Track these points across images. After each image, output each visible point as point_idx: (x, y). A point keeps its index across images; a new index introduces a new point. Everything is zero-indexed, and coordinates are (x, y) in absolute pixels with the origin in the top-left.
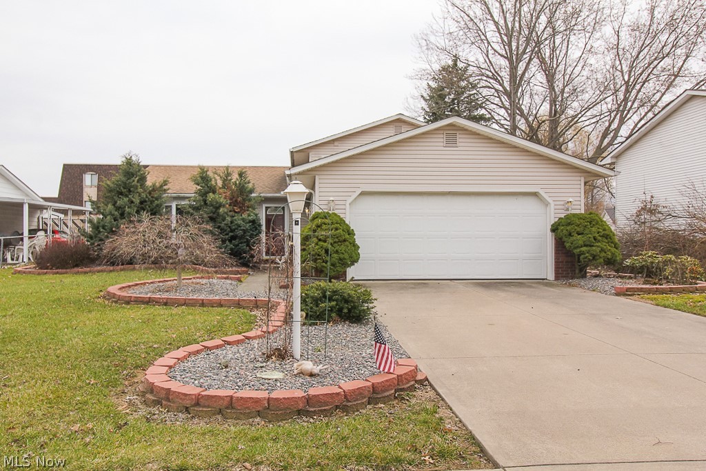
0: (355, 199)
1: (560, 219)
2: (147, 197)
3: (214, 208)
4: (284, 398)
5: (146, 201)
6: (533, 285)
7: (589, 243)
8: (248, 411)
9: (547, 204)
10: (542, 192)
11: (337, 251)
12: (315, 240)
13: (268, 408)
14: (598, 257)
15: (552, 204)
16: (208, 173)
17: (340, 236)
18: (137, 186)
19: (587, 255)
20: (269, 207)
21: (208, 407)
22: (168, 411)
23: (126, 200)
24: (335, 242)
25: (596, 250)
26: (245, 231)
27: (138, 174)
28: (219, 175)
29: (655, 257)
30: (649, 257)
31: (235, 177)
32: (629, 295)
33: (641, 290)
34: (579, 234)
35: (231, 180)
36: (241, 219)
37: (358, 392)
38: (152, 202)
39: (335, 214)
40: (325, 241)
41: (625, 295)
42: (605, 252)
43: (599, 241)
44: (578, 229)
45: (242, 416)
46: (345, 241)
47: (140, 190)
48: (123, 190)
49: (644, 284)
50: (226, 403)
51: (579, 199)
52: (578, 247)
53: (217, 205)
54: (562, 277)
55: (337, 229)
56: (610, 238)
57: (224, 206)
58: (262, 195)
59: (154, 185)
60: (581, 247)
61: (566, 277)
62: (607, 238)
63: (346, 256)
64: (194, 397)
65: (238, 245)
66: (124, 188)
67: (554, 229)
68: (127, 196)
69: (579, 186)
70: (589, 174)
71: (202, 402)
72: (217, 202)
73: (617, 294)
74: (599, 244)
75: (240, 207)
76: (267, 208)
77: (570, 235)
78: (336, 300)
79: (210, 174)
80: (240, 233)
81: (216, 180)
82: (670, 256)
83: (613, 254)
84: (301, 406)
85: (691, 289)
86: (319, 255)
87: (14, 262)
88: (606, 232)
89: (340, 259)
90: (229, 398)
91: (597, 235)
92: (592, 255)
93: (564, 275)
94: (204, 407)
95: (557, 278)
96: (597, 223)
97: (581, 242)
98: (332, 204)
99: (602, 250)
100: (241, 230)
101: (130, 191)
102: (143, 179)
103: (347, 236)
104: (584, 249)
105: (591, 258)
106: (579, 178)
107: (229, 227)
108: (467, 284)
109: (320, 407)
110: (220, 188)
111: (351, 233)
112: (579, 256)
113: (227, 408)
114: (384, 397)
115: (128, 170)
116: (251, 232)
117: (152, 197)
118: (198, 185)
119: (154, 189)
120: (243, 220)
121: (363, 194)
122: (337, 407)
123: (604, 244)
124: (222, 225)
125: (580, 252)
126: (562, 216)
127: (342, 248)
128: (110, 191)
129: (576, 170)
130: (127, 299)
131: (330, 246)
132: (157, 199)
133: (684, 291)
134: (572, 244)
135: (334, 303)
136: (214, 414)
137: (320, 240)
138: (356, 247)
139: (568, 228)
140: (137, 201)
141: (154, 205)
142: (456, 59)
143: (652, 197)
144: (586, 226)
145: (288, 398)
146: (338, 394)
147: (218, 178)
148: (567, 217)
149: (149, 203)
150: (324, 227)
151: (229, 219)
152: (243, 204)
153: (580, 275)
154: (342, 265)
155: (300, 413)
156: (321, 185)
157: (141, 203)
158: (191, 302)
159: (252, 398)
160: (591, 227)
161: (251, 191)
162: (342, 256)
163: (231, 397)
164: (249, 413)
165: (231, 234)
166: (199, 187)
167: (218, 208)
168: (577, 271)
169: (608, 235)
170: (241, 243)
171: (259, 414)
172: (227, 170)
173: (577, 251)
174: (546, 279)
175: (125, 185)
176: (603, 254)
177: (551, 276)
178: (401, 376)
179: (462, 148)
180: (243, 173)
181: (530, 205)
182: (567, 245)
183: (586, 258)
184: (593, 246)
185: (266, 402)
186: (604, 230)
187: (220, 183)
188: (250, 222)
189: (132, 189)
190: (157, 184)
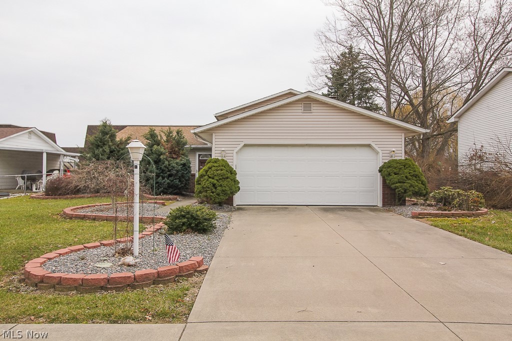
0: (241, 149)
1: (385, 163)
2: (115, 148)
3: (157, 155)
4: (92, 279)
5: (114, 151)
6: (362, 210)
7: (402, 181)
8: (69, 286)
9: (377, 153)
10: (373, 144)
11: (221, 185)
12: (206, 177)
13: (82, 285)
14: (408, 191)
15: (381, 153)
16: (155, 132)
17: (224, 175)
18: (108, 141)
19: (400, 189)
20: (201, 155)
21: (48, 283)
22: (26, 286)
23: (101, 149)
24: (220, 179)
25: (406, 185)
26: (178, 171)
27: (110, 132)
28: (165, 133)
29: (450, 191)
30: (446, 191)
31: (175, 134)
32: (421, 218)
33: (430, 214)
34: (395, 174)
35: (172, 136)
36: (176, 163)
37: (146, 277)
38: (119, 151)
39: (223, 160)
40: (213, 178)
41: (418, 218)
42: (414, 187)
43: (410, 179)
44: (395, 171)
45: (65, 289)
46: (227, 178)
47: (111, 144)
48: (100, 144)
49: (437, 210)
50: (56, 281)
51: (400, 149)
52: (394, 183)
53: (160, 153)
54: (387, 204)
55: (222, 170)
56: (419, 177)
57: (164, 154)
58: (192, 146)
59: (121, 140)
60: (397, 183)
61: (391, 205)
62: (416, 177)
63: (227, 188)
64: (40, 277)
65: (173, 181)
66: (101, 142)
67: (380, 171)
68: (102, 147)
69: (400, 140)
70: (408, 131)
71: (45, 280)
72: (159, 152)
73: (413, 217)
74: (409, 181)
75: (177, 155)
76: (199, 155)
77: (389, 174)
78: (187, 218)
79: (157, 132)
80: (174, 172)
81: (161, 136)
82: (459, 190)
83: (420, 188)
84: (103, 284)
85: (468, 214)
86: (208, 188)
87: (37, 191)
88: (415, 173)
89: (223, 191)
90: (59, 278)
91: (408, 175)
92: (404, 189)
93: (389, 203)
94: (45, 283)
95: (384, 205)
96: (410, 166)
97: (396, 180)
98: (223, 153)
99: (411, 186)
100: (175, 170)
101: (104, 144)
102: (113, 136)
103: (229, 175)
104: (398, 185)
105: (403, 191)
106: (400, 134)
107: (168, 168)
108: (315, 208)
109: (116, 285)
110: (165, 142)
111: (232, 172)
112: (395, 189)
113: (58, 284)
114: (165, 280)
115: (103, 130)
116: (183, 172)
117: (120, 148)
118: (148, 139)
119: (121, 143)
120: (177, 163)
121: (245, 146)
122: (129, 285)
123: (413, 182)
124: (162, 167)
125: (395, 187)
126: (387, 161)
127: (225, 183)
128: (92, 144)
129: (399, 129)
130: (71, 216)
131: (216, 182)
132: (122, 149)
133: (463, 215)
134: (390, 181)
135: (185, 220)
136: (50, 288)
137: (210, 177)
138: (236, 182)
139: (388, 170)
140: (108, 150)
141: (120, 153)
142: (351, 48)
143: (482, 146)
144: (400, 169)
145: (94, 279)
146: (129, 277)
147: (163, 134)
148: (389, 162)
149: (117, 152)
150: (213, 168)
151: (167, 163)
152: (179, 153)
153: (399, 203)
154: (225, 194)
155: (102, 288)
156: (217, 140)
157: (111, 152)
158: (110, 218)
159: (72, 278)
160: (405, 169)
161: (185, 144)
162: (224, 188)
163: (61, 277)
164: (70, 288)
165: (169, 173)
166: (148, 141)
167: (160, 155)
168: (397, 200)
169: (417, 175)
170: (175, 179)
171: (76, 288)
172: (170, 129)
173: (393, 186)
174: (377, 206)
175: (101, 140)
176: (412, 189)
177: (380, 204)
178: (182, 267)
179: (315, 114)
180: (180, 131)
181: (365, 153)
182: (388, 182)
183: (399, 191)
184: (405, 183)
185: (80, 281)
186: (415, 171)
187: (165, 138)
188: (181, 164)
189: (105, 143)
190: (123, 139)
